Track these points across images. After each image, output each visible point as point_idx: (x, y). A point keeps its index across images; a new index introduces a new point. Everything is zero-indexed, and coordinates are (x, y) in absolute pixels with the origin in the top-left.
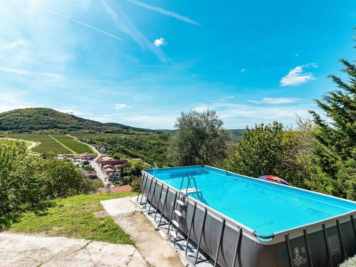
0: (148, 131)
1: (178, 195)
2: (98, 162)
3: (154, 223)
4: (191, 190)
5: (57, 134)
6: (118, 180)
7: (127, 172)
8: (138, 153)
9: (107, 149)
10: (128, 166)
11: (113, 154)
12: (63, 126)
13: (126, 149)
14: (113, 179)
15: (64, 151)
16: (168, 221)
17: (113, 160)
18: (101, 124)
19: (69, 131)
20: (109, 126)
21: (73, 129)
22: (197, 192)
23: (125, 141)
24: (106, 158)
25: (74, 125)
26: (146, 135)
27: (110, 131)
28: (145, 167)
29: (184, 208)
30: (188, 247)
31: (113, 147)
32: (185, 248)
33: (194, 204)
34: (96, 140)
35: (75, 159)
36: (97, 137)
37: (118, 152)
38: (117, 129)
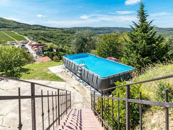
0: (56, 28)
1: (79, 66)
2: (30, 45)
3: (70, 75)
4: (83, 65)
5: (6, 31)
6: (41, 54)
7: (46, 50)
8: (51, 40)
9: (34, 38)
10: (46, 47)
11: (37, 41)
12: (9, 26)
13: (44, 38)
14: (38, 54)
15: (10, 40)
16: (75, 74)
17: (38, 44)
18: (30, 26)
19: (13, 29)
20: (35, 26)
21: (15, 28)
22: (85, 65)
23: (44, 34)
24: (34, 43)
25: (15, 26)
26: (55, 30)
27: (35, 29)
28: (55, 47)
29: (81, 70)
30: (83, 82)
31: (37, 37)
32: (82, 82)
33: (84, 69)
34: (28, 34)
35: (17, 44)
36: (29, 32)
37: (40, 39)
38: (39, 28)
